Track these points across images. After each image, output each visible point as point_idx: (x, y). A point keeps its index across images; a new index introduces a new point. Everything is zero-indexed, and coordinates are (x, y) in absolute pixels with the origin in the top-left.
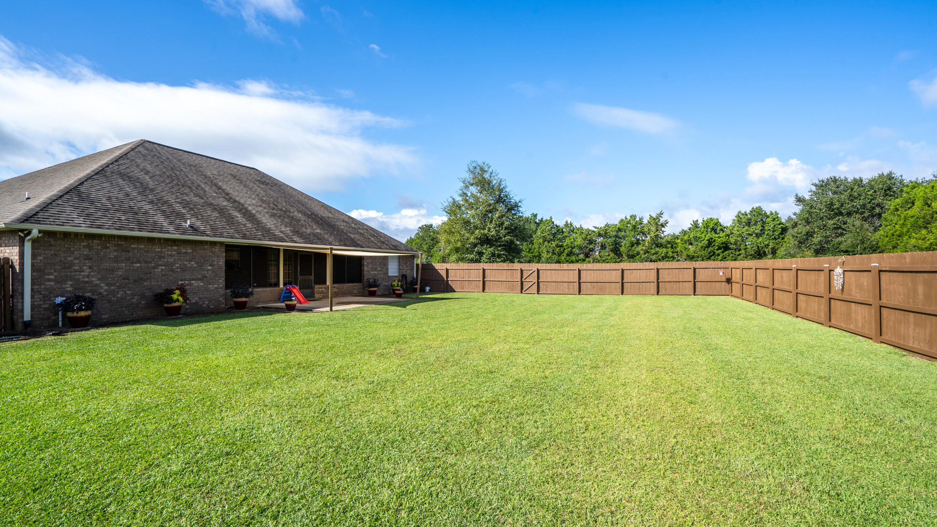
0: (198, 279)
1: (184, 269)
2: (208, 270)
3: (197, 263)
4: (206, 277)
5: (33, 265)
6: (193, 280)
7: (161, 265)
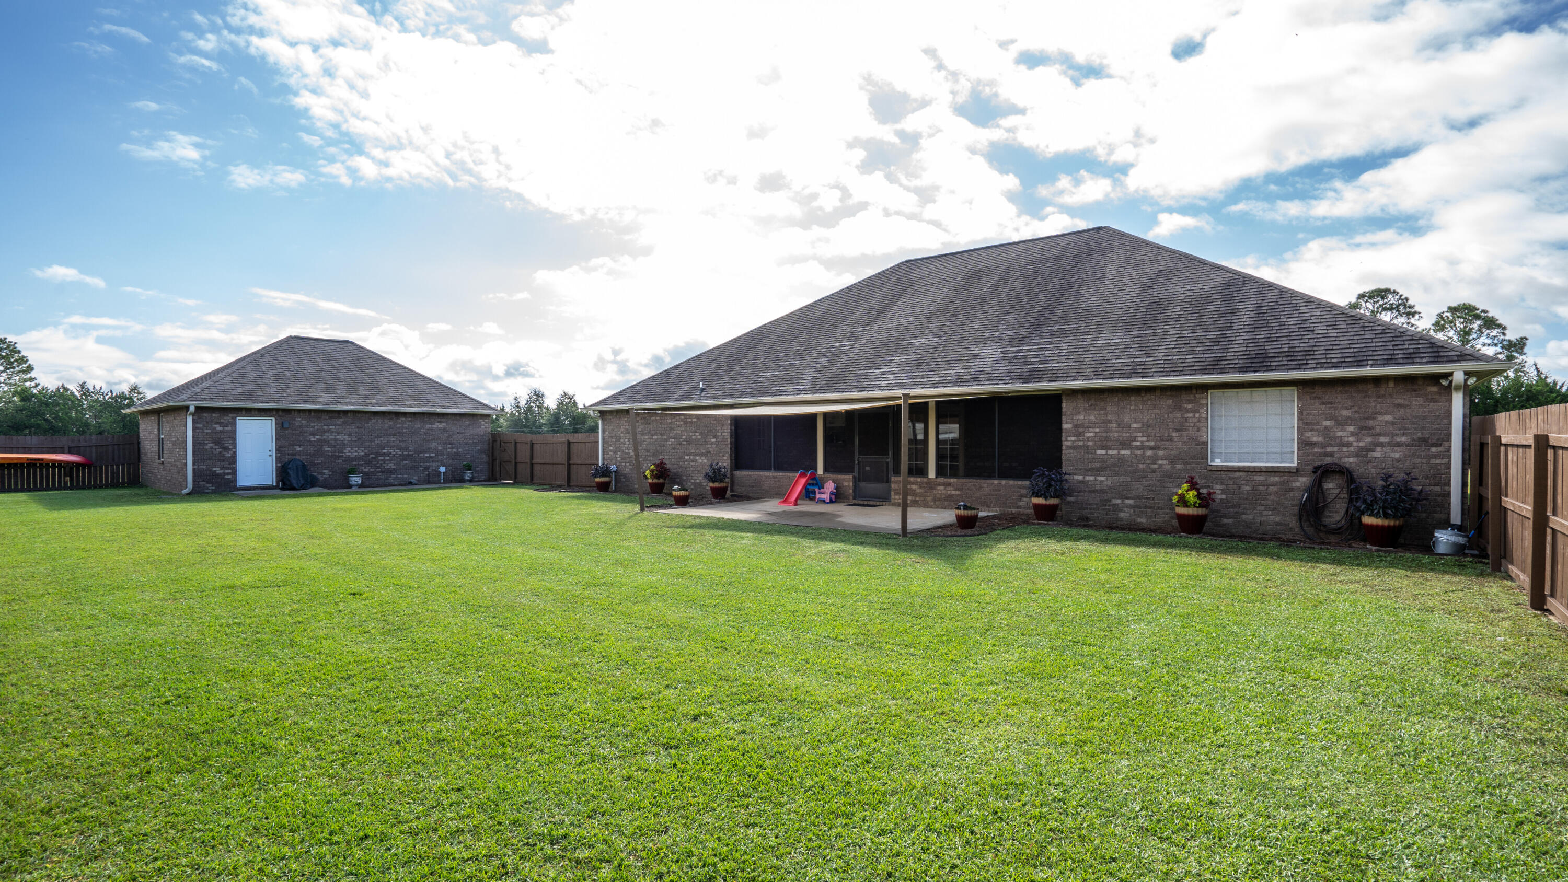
0: (701, 455)
1: (689, 442)
2: (712, 443)
3: (701, 434)
4: (710, 452)
5: (603, 439)
6: (698, 455)
7: (671, 438)
